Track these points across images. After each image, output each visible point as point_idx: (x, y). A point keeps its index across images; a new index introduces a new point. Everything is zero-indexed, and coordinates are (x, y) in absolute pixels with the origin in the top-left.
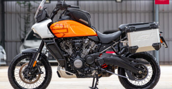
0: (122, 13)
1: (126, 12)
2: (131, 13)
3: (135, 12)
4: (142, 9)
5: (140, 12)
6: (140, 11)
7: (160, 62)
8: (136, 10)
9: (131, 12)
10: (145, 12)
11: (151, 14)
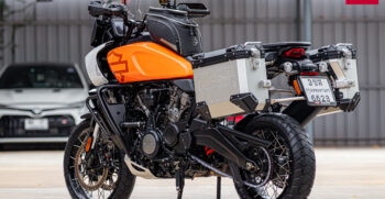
0: (223, 24)
1: (234, 22)
2: (245, 24)
3: (255, 22)
4: (271, 15)
5: (267, 22)
6: (267, 18)
7: (315, 140)
8: (255, 18)
9: (244, 22)
10: (278, 22)
11: (293, 26)
